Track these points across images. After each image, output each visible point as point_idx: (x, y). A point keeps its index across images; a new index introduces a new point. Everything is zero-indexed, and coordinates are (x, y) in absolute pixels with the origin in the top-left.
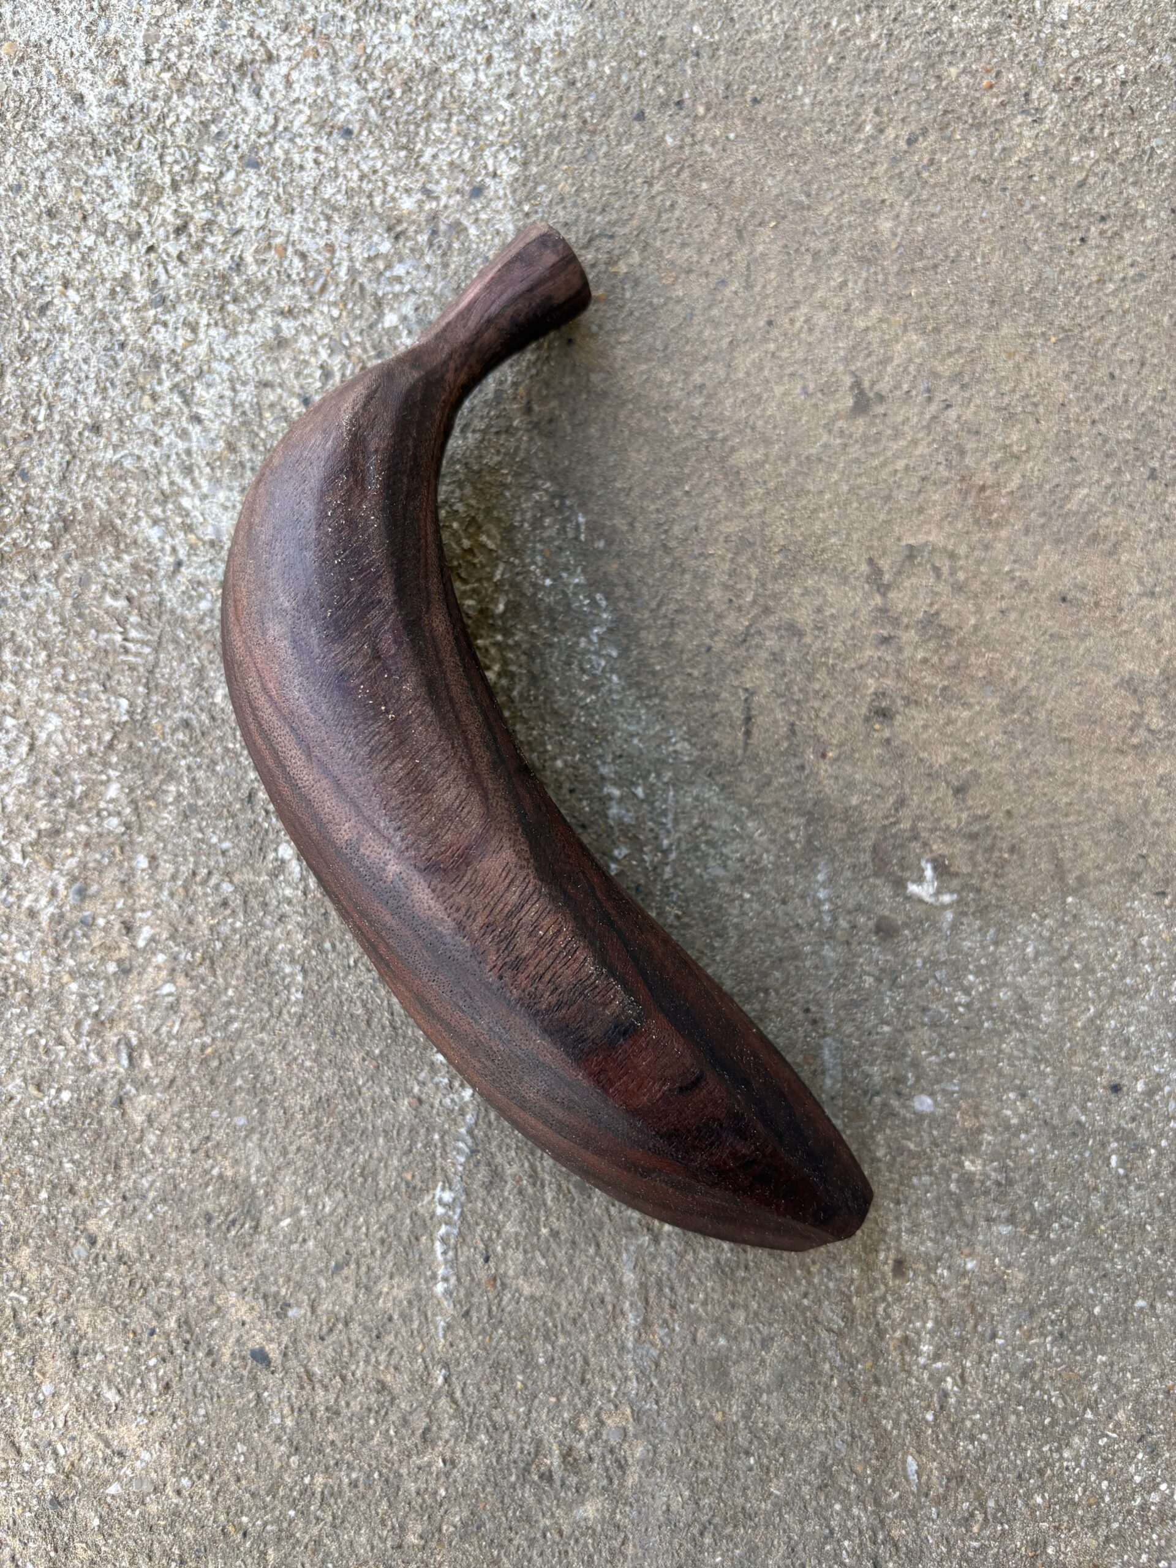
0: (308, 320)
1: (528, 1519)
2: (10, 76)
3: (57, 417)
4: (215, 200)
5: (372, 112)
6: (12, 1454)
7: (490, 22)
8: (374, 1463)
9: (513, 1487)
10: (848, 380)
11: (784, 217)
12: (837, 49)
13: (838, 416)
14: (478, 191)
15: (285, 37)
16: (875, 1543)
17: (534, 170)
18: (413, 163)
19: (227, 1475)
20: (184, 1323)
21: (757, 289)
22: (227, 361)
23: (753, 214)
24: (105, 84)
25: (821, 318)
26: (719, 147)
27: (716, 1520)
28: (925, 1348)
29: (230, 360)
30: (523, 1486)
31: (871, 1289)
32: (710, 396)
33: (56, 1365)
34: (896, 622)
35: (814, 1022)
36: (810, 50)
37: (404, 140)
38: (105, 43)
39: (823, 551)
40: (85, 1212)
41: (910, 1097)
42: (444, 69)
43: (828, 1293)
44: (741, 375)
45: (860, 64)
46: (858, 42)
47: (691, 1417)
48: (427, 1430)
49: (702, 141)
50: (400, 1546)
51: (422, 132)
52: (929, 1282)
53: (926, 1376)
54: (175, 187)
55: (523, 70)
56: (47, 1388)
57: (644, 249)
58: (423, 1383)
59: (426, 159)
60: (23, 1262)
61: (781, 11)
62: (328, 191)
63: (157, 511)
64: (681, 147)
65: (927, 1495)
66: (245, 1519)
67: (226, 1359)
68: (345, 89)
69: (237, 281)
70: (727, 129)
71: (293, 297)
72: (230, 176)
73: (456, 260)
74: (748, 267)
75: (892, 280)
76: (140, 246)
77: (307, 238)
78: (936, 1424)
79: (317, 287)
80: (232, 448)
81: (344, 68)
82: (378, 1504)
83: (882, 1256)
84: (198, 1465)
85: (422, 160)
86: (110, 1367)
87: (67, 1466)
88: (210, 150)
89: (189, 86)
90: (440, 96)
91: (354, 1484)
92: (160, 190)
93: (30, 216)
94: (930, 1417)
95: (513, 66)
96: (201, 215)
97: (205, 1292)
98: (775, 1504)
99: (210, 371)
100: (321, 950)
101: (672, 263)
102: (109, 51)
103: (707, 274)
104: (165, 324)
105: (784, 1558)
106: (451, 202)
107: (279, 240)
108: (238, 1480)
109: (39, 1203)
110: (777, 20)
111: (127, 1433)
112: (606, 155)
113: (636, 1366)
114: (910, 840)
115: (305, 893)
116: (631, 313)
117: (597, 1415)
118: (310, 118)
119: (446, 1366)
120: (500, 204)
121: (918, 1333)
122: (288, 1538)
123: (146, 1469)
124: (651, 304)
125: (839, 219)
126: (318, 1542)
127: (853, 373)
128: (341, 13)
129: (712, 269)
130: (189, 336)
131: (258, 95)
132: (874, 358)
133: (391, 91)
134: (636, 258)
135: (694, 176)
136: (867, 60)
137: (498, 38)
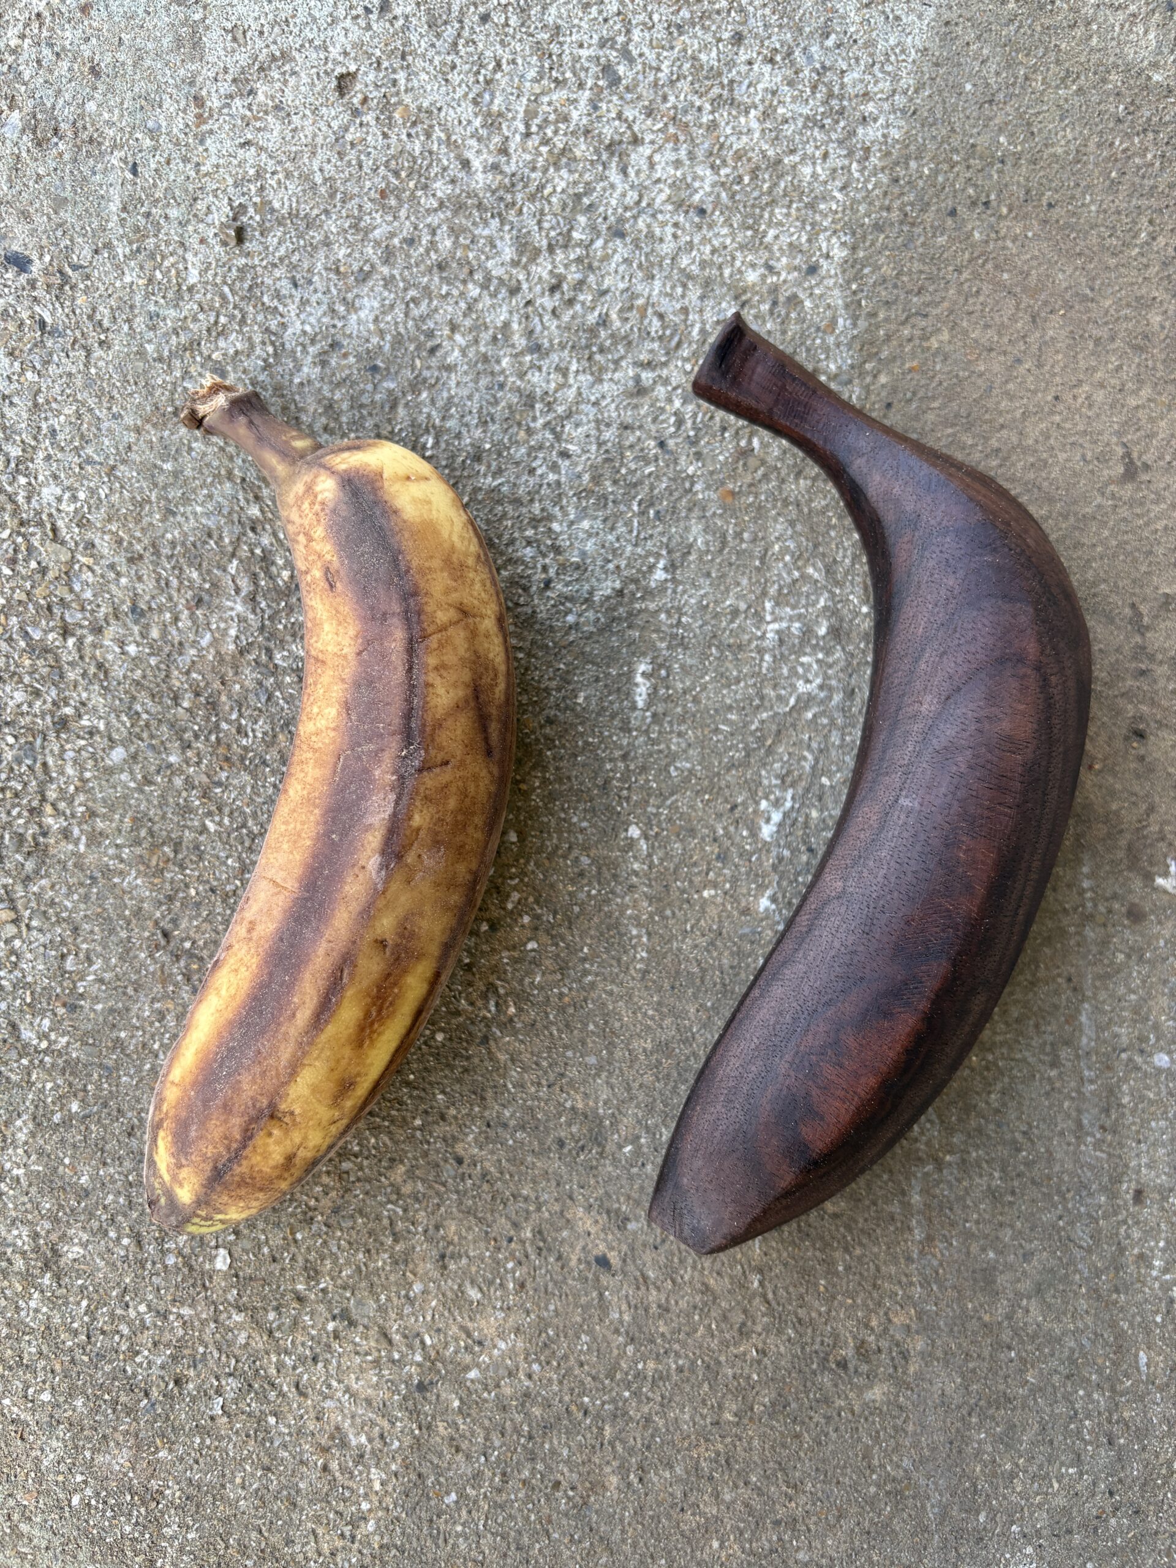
0: (665, 373)
1: (827, 1401)
2: (404, 137)
3: (443, 445)
4: (586, 264)
5: (724, 195)
6: (385, 1345)
7: (828, 121)
8: (698, 1352)
9: (814, 1373)
10: (1120, 451)
11: (1072, 307)
12: (1119, 165)
13: (1111, 481)
14: (813, 270)
15: (649, 122)
16: (1110, 1422)
17: (861, 254)
18: (757, 243)
19: (572, 1361)
20: (539, 1232)
21: (1047, 368)
22: (594, 404)
23: (1046, 303)
24: (490, 152)
25: (1099, 396)
26: (1019, 243)
27: (982, 1403)
28: (1157, 1263)
29: (596, 404)
30: (822, 1372)
31: (1116, 1214)
32: (1005, 459)
33: (428, 1267)
34: (1151, 658)
35: (1075, 989)
36: (1096, 165)
37: (751, 221)
38: (489, 114)
39: (1094, 595)
40: (454, 1137)
41: (1151, 1055)
42: (786, 161)
43: (1080, 1215)
44: (1031, 442)
45: (1137, 180)
46: (1137, 160)
47: (965, 1317)
48: (744, 1324)
49: (1004, 238)
50: (717, 1423)
51: (766, 215)
52: (1163, 1209)
53: (1157, 1285)
54: (551, 249)
55: (854, 166)
56: (417, 1287)
57: (952, 329)
58: (742, 1286)
59: (769, 239)
60: (399, 1180)
61: (1073, 129)
62: (684, 261)
63: (529, 533)
64: (987, 242)
65: (1153, 1383)
66: (586, 1399)
67: (573, 1263)
68: (701, 173)
69: (603, 334)
70: (1026, 228)
71: (651, 351)
72: (599, 243)
73: (793, 328)
74: (1040, 349)
75: (1159, 366)
76: (518, 301)
77: (665, 301)
78: (1163, 1326)
79: (674, 343)
80: (596, 479)
81: (700, 154)
82: (700, 1386)
83: (1125, 1186)
84: (547, 1352)
85: (766, 240)
86: (474, 1269)
87: (433, 1354)
88: (582, 219)
89: (564, 160)
90: (782, 185)
91: (680, 1370)
92: (537, 252)
93: (422, 268)
94: (1159, 1319)
95: (847, 162)
96: (573, 275)
97: (557, 1208)
98: (1031, 1390)
99: (577, 412)
100: (664, 918)
101: (976, 341)
102: (493, 121)
103: (1005, 353)
104: (540, 369)
105: (1037, 1434)
106: (790, 277)
107: (640, 302)
108: (582, 1365)
109: (415, 1129)
110: (1070, 136)
111: (488, 1324)
112: (923, 244)
113: (920, 1274)
114: (1158, 840)
115: (650, 868)
116: (941, 383)
117: (886, 1314)
118: (669, 198)
119: (761, 1271)
120: (831, 282)
121: (1152, 1251)
122: (623, 1415)
123: (502, 1356)
124: (957, 376)
125: (1116, 311)
126: (648, 1420)
127: (1125, 445)
128: (698, 104)
129: (1009, 349)
130: (561, 380)
131: (624, 172)
132: (1143, 433)
133: (740, 178)
134: (945, 336)
135: (996, 267)
136: (1143, 177)
137: (834, 136)
